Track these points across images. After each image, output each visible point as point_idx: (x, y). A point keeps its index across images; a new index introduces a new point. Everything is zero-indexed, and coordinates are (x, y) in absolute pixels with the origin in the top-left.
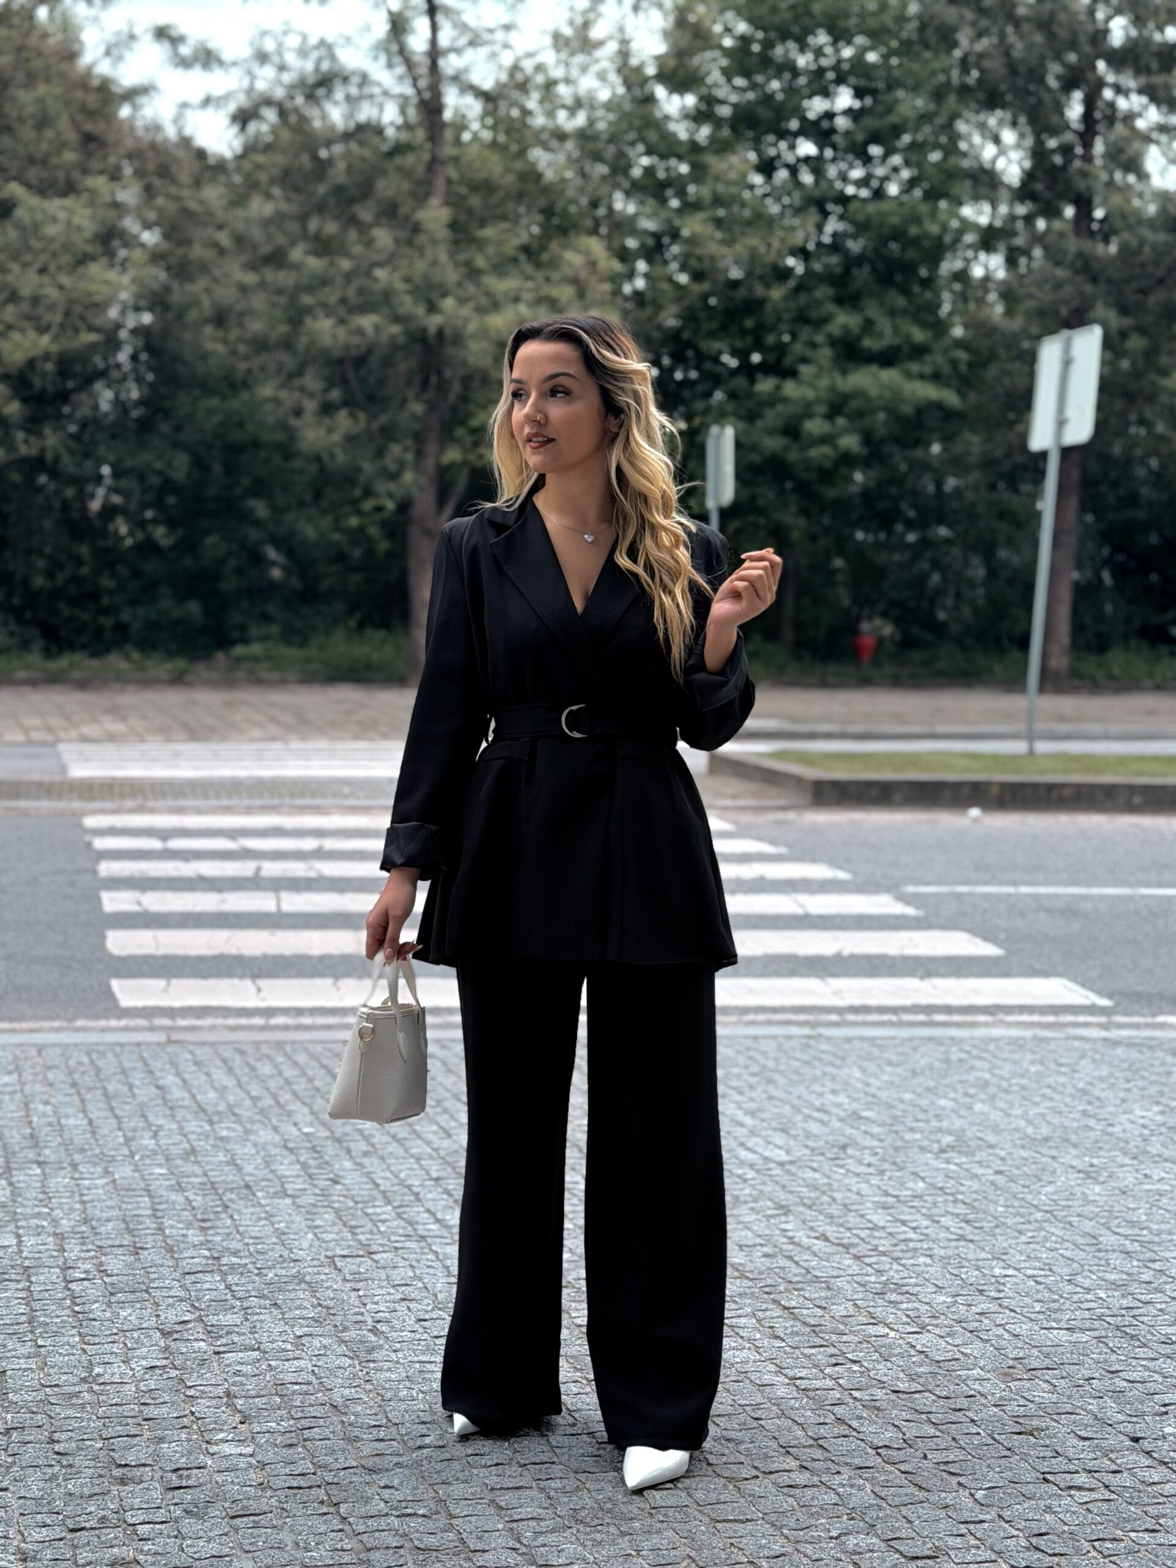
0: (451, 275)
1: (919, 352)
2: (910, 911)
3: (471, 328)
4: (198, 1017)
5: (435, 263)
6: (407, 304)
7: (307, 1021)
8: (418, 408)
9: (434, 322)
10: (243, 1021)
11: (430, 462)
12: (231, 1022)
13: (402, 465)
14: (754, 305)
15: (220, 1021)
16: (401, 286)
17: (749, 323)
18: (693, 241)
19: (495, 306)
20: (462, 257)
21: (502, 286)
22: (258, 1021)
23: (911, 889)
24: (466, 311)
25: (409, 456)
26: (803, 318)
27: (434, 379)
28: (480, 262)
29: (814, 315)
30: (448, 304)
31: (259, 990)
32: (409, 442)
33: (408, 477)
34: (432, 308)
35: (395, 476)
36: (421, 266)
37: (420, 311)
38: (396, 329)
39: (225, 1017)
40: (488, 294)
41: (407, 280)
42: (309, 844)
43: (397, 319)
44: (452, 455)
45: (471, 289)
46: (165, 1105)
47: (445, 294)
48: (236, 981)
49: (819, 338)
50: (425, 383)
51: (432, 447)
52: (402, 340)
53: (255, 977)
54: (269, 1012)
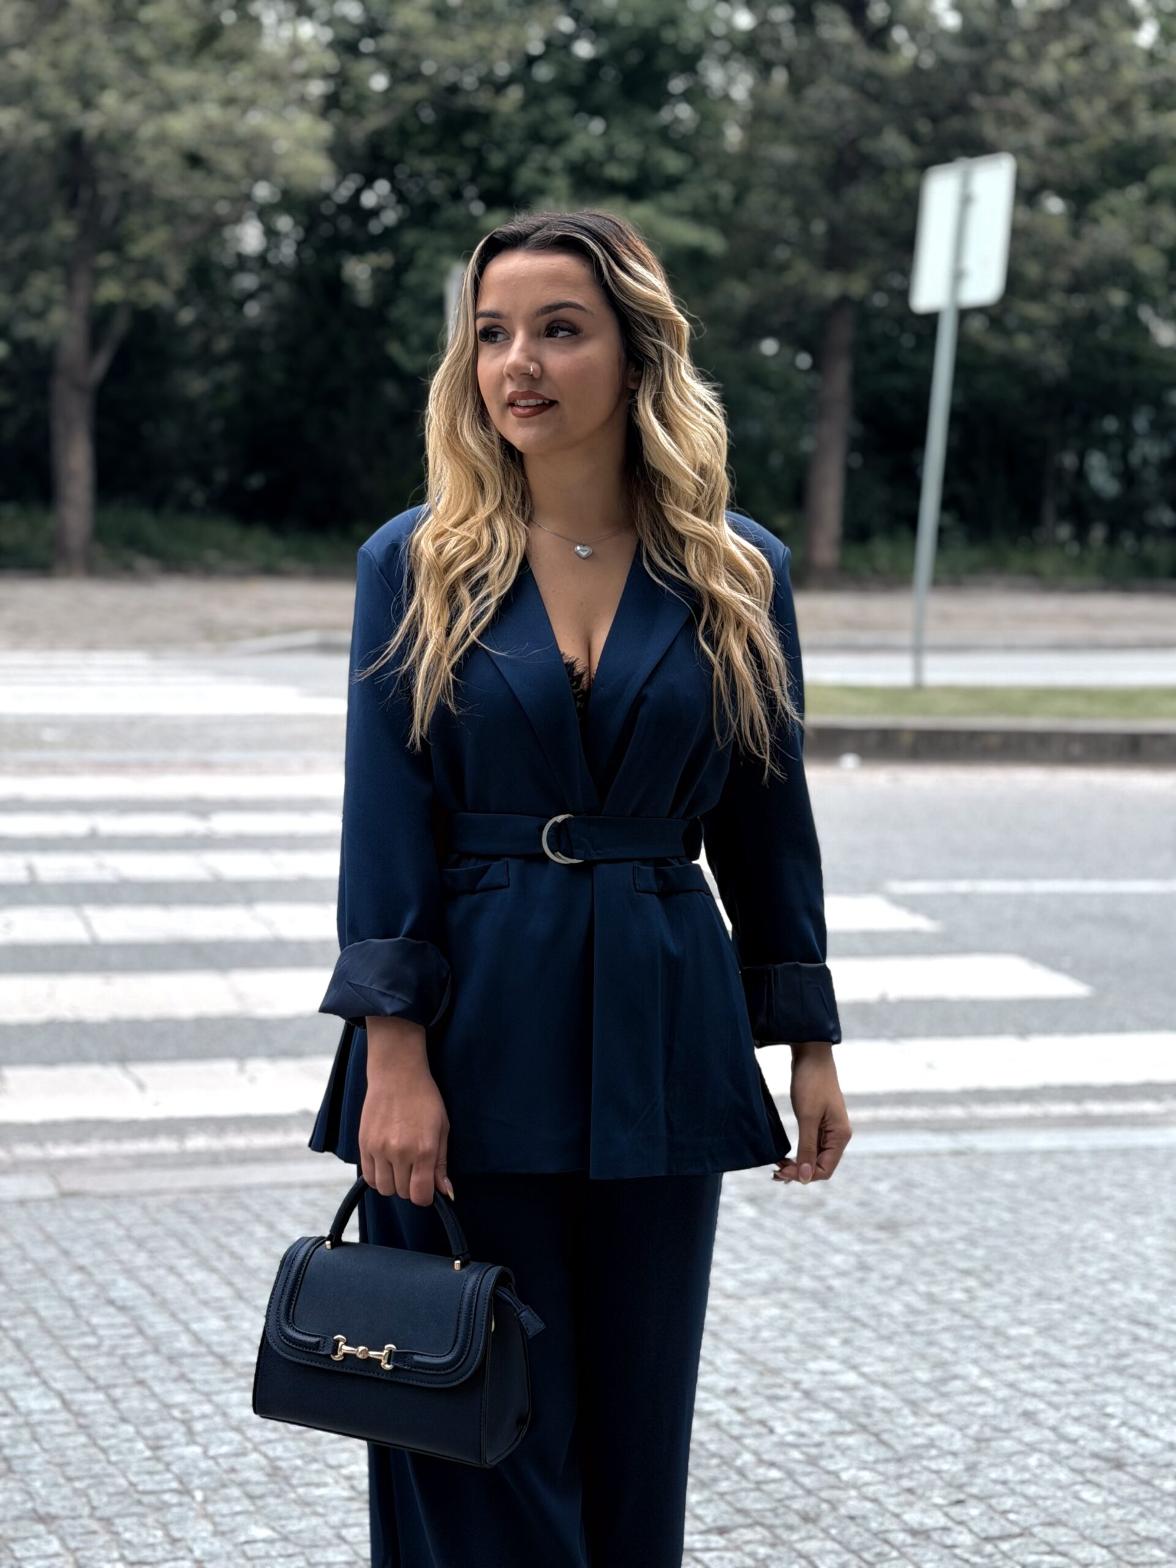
0: (110, 65)
1: (672, 183)
2: (921, 923)
3: (148, 130)
4: (78, 1141)
5: (88, 48)
6: (58, 99)
7: (238, 1141)
8: (64, 229)
9: (92, 123)
10: (144, 1146)
11: (81, 298)
12: (131, 1147)
13: (49, 303)
14: (477, 119)
15: (111, 1147)
16: (45, 74)
17: (471, 139)
18: (406, 34)
19: (170, 105)
20: (122, 41)
21: (180, 79)
22: (165, 1145)
23: (898, 887)
24: (133, 110)
25: (58, 291)
26: (536, 136)
27: (85, 195)
28: (144, 49)
29: (551, 131)
30: (109, 100)
31: (141, 1086)
32: (57, 272)
33: (58, 317)
34: (88, 104)
35: (40, 315)
36: (70, 52)
37: (71, 107)
38: (41, 129)
39: (118, 1139)
40: (162, 89)
41: (54, 65)
42: (75, 825)
43: (40, 115)
44: (111, 291)
45: (135, 82)
46: (156, 1351)
47: (103, 87)
48: (95, 1070)
49: (556, 162)
50: (72, 202)
51: (82, 279)
52: (50, 144)
53: (123, 1059)
54: (176, 1127)
